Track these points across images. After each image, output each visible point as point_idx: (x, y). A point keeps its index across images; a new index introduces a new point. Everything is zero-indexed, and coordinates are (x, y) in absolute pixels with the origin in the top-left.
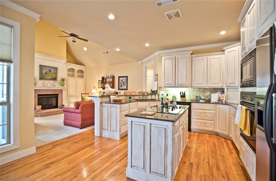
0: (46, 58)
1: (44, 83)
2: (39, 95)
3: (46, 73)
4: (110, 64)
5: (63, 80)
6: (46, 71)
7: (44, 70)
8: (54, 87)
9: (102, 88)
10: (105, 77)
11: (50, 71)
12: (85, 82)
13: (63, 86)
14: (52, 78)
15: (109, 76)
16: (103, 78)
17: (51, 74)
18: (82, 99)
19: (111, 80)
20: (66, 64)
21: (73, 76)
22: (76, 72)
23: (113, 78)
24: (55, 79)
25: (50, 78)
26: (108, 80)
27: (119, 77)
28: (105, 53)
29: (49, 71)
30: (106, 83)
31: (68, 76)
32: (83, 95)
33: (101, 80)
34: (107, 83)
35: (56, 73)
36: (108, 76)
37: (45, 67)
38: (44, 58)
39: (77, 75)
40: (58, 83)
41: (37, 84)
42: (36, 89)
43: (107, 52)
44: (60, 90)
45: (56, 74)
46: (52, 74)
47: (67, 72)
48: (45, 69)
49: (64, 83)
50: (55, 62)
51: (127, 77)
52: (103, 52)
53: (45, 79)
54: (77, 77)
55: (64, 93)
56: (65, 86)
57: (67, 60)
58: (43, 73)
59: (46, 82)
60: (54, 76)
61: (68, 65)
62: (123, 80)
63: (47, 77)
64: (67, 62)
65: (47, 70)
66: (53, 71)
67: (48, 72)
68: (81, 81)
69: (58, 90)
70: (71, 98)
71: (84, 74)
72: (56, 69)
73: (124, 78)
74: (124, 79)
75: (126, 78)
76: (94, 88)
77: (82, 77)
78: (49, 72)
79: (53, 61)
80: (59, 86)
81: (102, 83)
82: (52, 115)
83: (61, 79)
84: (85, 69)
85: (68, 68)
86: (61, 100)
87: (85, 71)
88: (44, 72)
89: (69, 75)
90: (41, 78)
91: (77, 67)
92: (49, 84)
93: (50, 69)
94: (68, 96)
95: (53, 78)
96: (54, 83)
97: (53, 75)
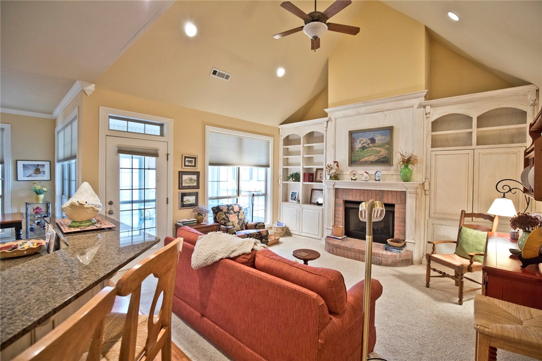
0: (363, 110)
1: (354, 173)
3: (363, 148)
5: (406, 162)
6: (362, 142)
7: (359, 141)
8: (376, 185)
11: (373, 141)
13: (409, 181)
14: (377, 158)
17: (374, 148)
20: (424, 107)
22: (474, 123)
24: (386, 161)
25: (372, 158)
29: (369, 142)
35: (390, 144)
37: (360, 134)
38: (358, 113)
39: (480, 137)
40: (395, 170)
41: (345, 176)
42: (338, 189)
44: (397, 191)
45: (387, 146)
46: (378, 149)
47: (431, 133)
48: (360, 139)
50: (385, 112)
53: (361, 162)
54: (479, 144)
55: (410, 202)
57: (425, 92)
58: (357, 149)
59: (360, 170)
60: (383, 152)
61: (431, 106)
63: (366, 159)
65: (365, 141)
66: (379, 138)
67: (368, 144)
69: (392, 191)
71: (528, 124)
72: (390, 130)
76: (508, 190)
78: (371, 145)
79: (383, 111)
80: (398, 180)
83: (401, 159)
85: (434, 118)
88: (358, 146)
89: (439, 143)
90: (352, 162)
91: (477, 104)
92: (365, 175)
93: (371, 135)
94: (432, 215)
95: (379, 159)
96: (377, 174)
97: (381, 150)
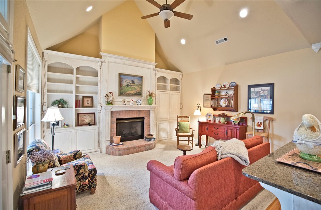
0: (127, 62)
1: (124, 100)
2: (117, 120)
3: (128, 85)
4: (226, 64)
5: (151, 95)
6: (127, 82)
7: (125, 81)
8: (138, 107)
9: (212, 107)
10: (218, 87)
11: (133, 82)
12: (182, 97)
13: (151, 105)
14: (135, 92)
15: (225, 86)
16: (214, 90)
17: (134, 86)
18: (178, 126)
19: (231, 93)
20: (155, 70)
21: (164, 88)
22: (169, 82)
23: (236, 88)
24: (139, 94)
25: (133, 92)
26: (223, 93)
27: (250, 87)
28: (221, 41)
29: (131, 82)
30: (220, 98)
31: (157, 89)
32: (179, 119)
33: (210, 93)
34: (222, 98)
35: (141, 85)
36: (223, 86)
37: (126, 76)
38: (124, 63)
39: (170, 88)
40: (143, 99)
41: (115, 102)
42: (113, 111)
43: (226, 39)
44: (146, 110)
45: (140, 86)
46: (136, 87)
47: (157, 83)
48: (126, 79)
49: (153, 100)
50: (139, 68)
51: (272, 85)
52: (215, 41)
53: (127, 94)
54: (170, 90)
55: (152, 115)
56: (154, 104)
57: (156, 64)
58: (124, 86)
59: (128, 99)
60: (138, 89)
61: (158, 71)
62: (262, 92)
63: (129, 92)
64: (156, 67)
65: (128, 81)
66: (136, 81)
67: (131, 84)
68: (175, 96)
69: (144, 110)
70: (161, 122)
71: (180, 85)
72: (141, 78)
73: (263, 88)
74: (263, 90)
75: (268, 88)
76: (198, 107)
77: (177, 89)
78: (132, 84)
79: (138, 67)
80: (145, 104)
81: (212, 99)
82: (135, 153)
83: (148, 94)
84: (181, 76)
85: (158, 76)
86: (149, 126)
87: (182, 81)
88: (125, 84)
89: (159, 88)
90: (121, 94)
91: (170, 75)
92: (132, 101)
93: (132, 79)
94: (158, 120)
95: (137, 93)
96: (138, 101)
97: (138, 88)
